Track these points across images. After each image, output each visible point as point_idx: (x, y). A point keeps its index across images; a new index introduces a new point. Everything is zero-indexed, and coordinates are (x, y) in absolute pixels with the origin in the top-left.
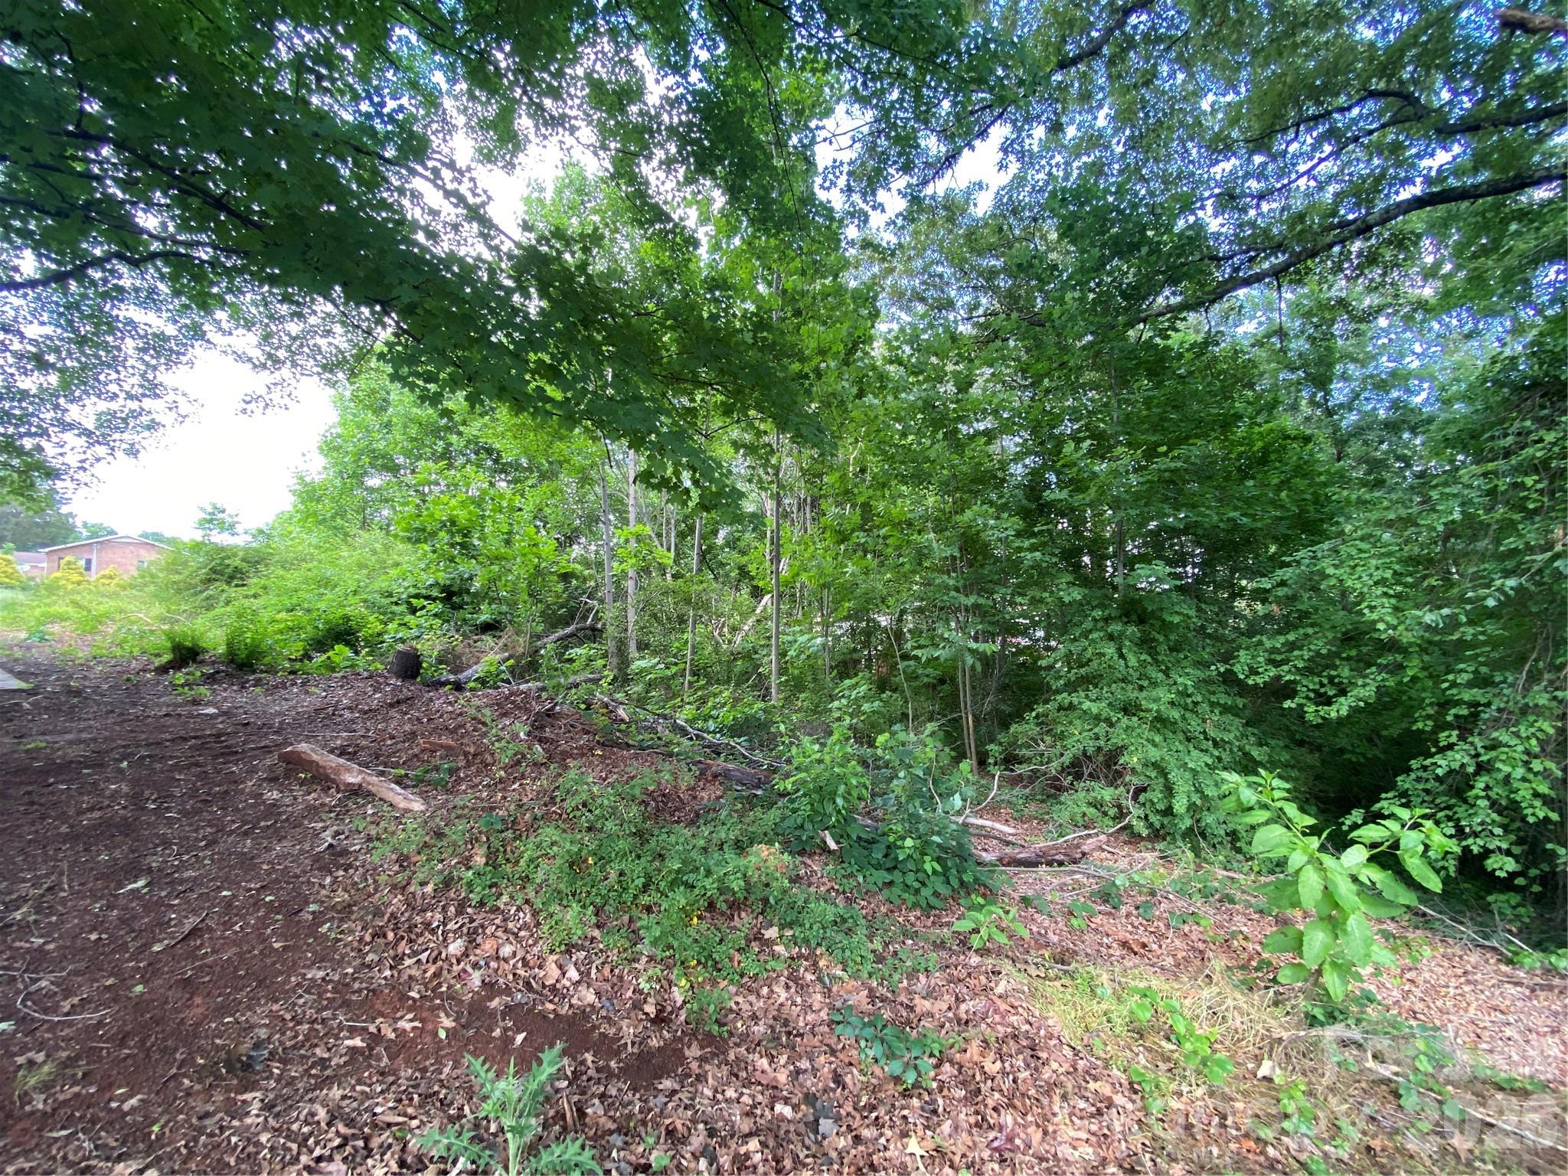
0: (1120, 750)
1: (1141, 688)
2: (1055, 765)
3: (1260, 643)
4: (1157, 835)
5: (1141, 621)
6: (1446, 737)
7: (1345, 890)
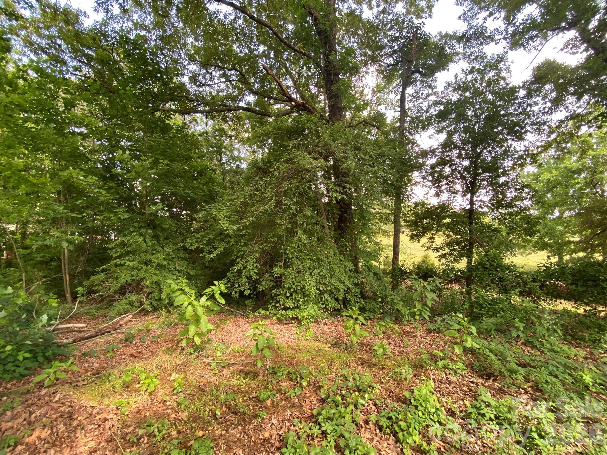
0: (142, 279)
1: (153, 254)
2: (112, 290)
3: (194, 236)
4: (156, 309)
5: (154, 228)
6: (239, 260)
7: (200, 311)
